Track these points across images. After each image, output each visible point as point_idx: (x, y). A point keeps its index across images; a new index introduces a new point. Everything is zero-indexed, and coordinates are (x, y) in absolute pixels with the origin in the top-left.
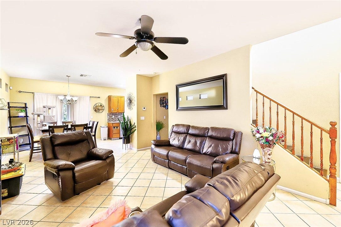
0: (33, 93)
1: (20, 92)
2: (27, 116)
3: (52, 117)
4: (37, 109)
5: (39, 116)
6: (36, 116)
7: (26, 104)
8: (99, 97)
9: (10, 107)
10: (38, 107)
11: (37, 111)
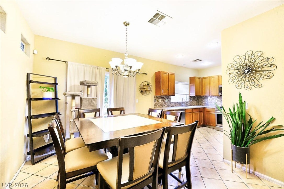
0: (65, 62)
1: (48, 59)
2: (56, 99)
3: (93, 101)
4: (71, 87)
5: (73, 98)
6: (69, 98)
7: (55, 79)
8: (146, 74)
9: (30, 82)
10: (73, 84)
11: (71, 91)
